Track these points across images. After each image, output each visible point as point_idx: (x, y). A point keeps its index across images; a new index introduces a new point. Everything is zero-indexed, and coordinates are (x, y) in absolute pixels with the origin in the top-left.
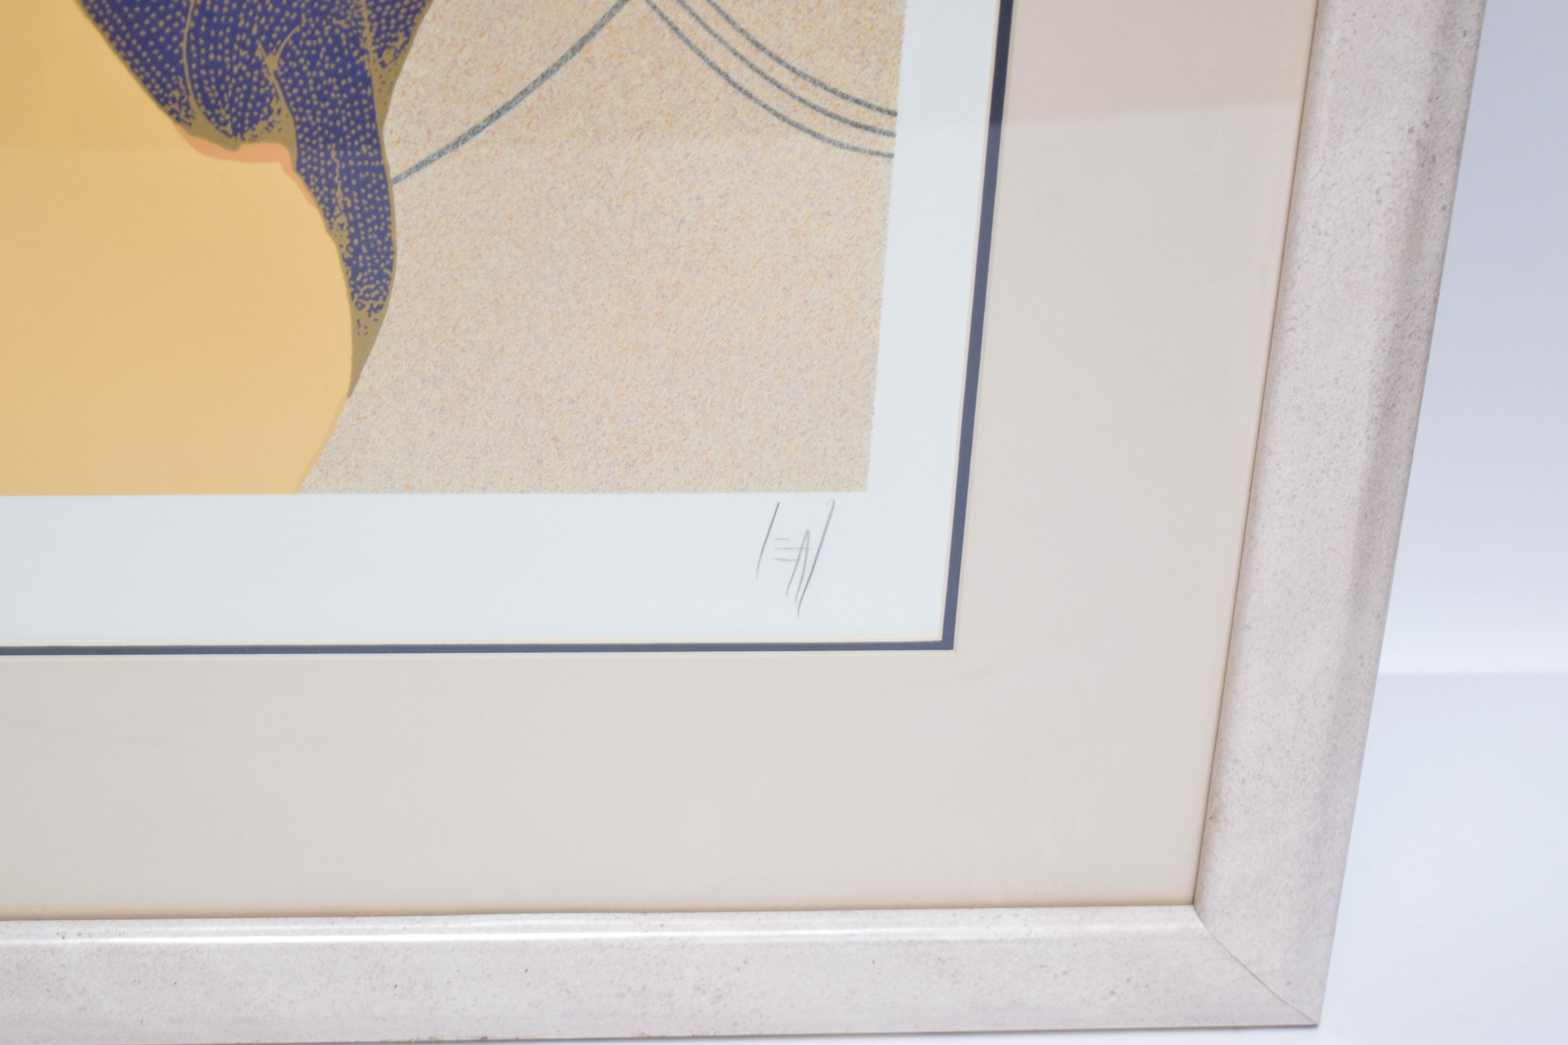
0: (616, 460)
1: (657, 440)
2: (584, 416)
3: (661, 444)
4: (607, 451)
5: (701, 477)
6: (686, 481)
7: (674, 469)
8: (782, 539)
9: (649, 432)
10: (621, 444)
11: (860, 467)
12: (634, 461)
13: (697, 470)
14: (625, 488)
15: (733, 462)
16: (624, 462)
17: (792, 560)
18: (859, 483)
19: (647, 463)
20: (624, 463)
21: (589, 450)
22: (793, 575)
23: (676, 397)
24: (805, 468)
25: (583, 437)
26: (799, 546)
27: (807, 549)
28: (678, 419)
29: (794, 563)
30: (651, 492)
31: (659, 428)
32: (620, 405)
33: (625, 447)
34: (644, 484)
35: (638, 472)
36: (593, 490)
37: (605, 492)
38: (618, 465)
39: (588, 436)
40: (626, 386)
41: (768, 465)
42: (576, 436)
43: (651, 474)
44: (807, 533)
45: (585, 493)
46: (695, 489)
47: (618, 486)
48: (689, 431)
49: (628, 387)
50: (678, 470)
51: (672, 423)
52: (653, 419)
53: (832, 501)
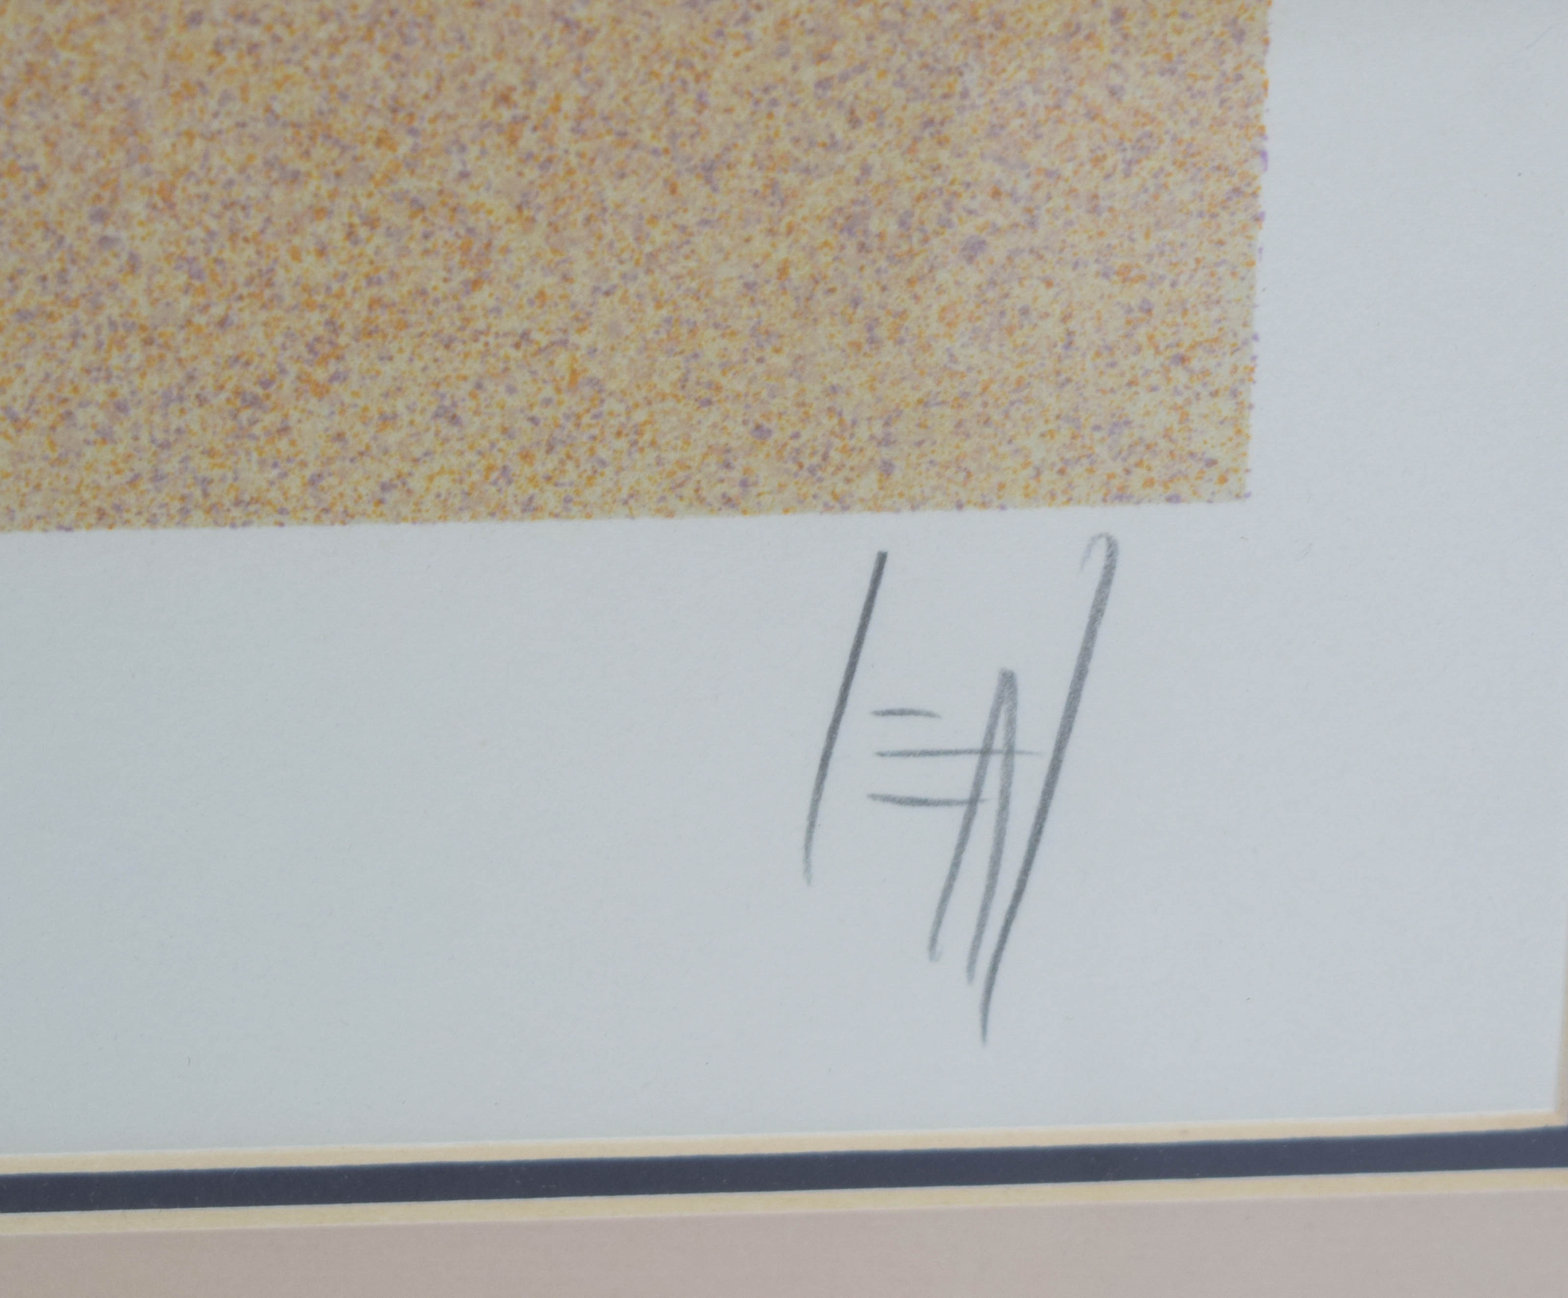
0: (191, 378)
1: (355, 290)
2: (42, 186)
3: (375, 303)
4: (148, 342)
5: (550, 449)
6: (490, 469)
7: (436, 416)
8: (902, 713)
9: (322, 252)
10: (205, 308)
11: (1215, 394)
12: (265, 384)
13: (534, 420)
14: (238, 503)
15: (683, 382)
16: (222, 387)
17: (948, 803)
18: (1212, 463)
19: (321, 391)
20: (223, 396)
21: (76, 336)
22: (956, 864)
23: (426, 97)
24: (985, 404)
25: (44, 279)
26: (977, 742)
27: (1010, 752)
28: (441, 192)
29: (959, 812)
30: (347, 517)
31: (363, 232)
32: (190, 135)
33: (223, 323)
34: (314, 481)
35: (284, 430)
36: (101, 514)
37: (152, 522)
38: (201, 401)
39: (62, 277)
40: (208, 47)
41: (834, 390)
42: (12, 279)
43: (340, 437)
44: (1008, 681)
45: (69, 529)
46: (531, 499)
47: (206, 495)
48: (489, 245)
49: (217, 51)
50: (454, 420)
51: (418, 208)
52: (333, 195)
53: (1102, 543)
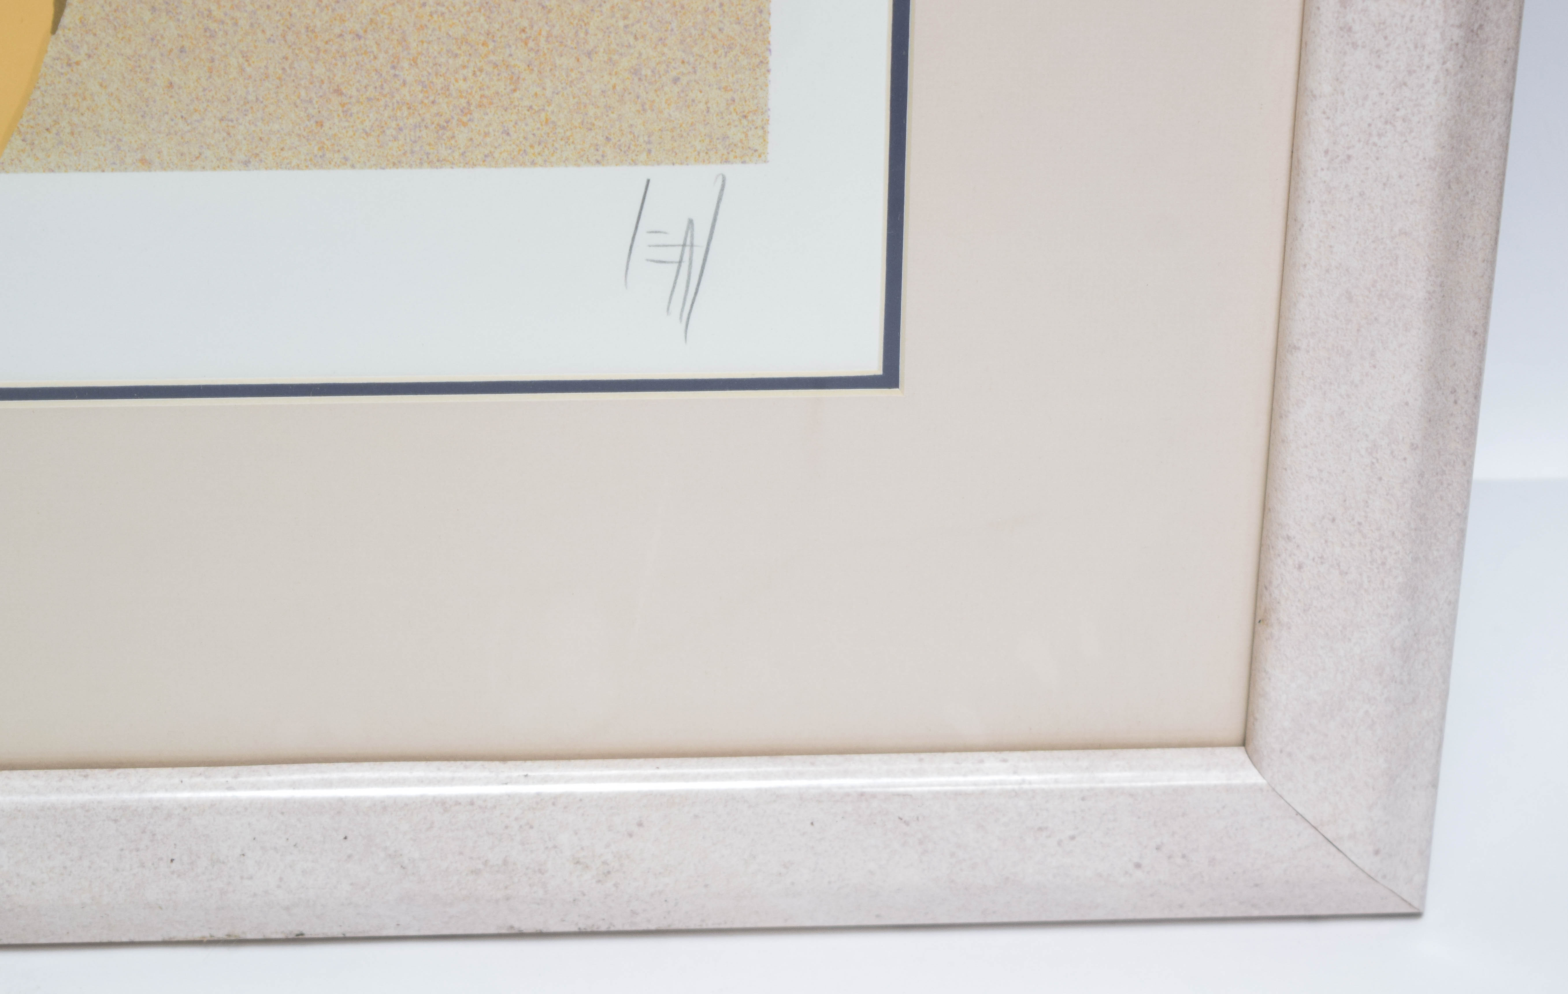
0: (423, 120)
1: (476, 92)
2: (375, 58)
3: (482, 96)
4: (409, 108)
5: (540, 144)
6: (520, 150)
7: (502, 133)
8: (656, 232)
9: (465, 79)
10: (428, 97)
11: (756, 128)
12: (447, 122)
13: (534, 134)
14: (438, 161)
15: (582, 123)
16: (433, 123)
17: (672, 262)
18: (756, 151)
19: (465, 125)
20: (433, 126)
21: (386, 106)
22: (675, 283)
23: (498, 30)
24: (681, 131)
25: (376, 88)
26: (681, 243)
27: (692, 245)
28: (503, 61)
29: (676, 266)
30: (474, 165)
31: (478, 73)
32: (422, 42)
33: (433, 102)
34: (463, 154)
35: (453, 137)
36: (394, 164)
37: (411, 166)
38: (426, 127)
39: (382, 87)
40: (428, 14)
41: (631, 126)
42: (365, 87)
43: (471, 139)
44: (691, 222)
45: (384, 169)
46: (533, 161)
47: (428, 157)
48: (518, 78)
49: (431, 15)
50: (508, 134)
51: (496, 66)
52: (468, 61)
53: (721, 178)
